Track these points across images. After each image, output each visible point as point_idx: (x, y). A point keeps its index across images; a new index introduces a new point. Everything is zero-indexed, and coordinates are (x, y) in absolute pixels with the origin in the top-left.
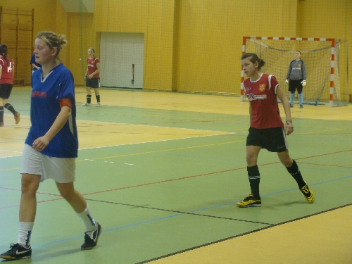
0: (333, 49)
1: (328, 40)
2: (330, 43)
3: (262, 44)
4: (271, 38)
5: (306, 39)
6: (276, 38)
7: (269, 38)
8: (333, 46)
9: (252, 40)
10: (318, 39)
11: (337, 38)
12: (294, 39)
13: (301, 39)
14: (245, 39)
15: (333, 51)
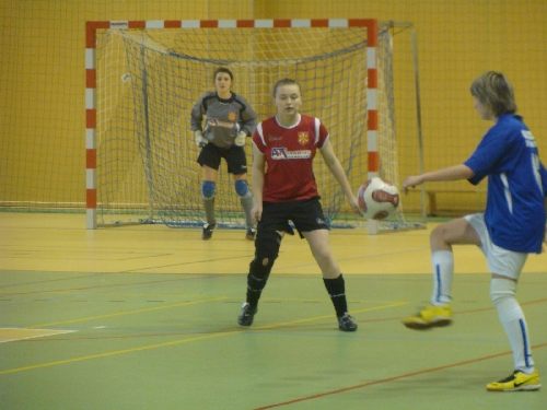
0: (371, 52)
1: (353, 23)
2: (362, 33)
3: (149, 43)
4: (177, 24)
5: (287, 24)
6: (190, 24)
7: (168, 24)
8: (371, 42)
9: (114, 30)
10: (323, 23)
11: (382, 18)
12: (249, 24)
13: (269, 23)
14: (93, 30)
15: (371, 57)
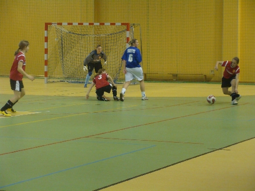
0: (128, 32)
1: (123, 24)
2: (125, 27)
3: (63, 29)
4: (71, 24)
5: (103, 24)
6: (75, 24)
7: (69, 24)
8: (128, 30)
9: (53, 25)
10: (114, 24)
11: (131, 23)
12: (93, 24)
13: (98, 24)
14: (47, 25)
15: (128, 34)
